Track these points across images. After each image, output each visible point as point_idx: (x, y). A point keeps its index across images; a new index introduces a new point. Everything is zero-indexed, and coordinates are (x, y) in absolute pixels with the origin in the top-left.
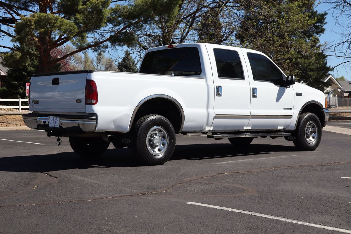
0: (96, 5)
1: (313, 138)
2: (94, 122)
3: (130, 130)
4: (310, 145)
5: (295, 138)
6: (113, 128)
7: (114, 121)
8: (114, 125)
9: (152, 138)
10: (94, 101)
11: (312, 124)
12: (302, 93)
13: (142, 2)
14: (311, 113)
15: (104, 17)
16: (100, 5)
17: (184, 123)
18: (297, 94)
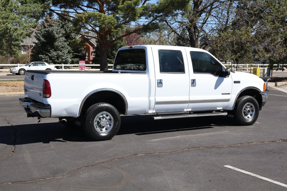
0: (129, 5)
1: (251, 115)
2: (49, 110)
3: (79, 116)
4: (247, 121)
5: (233, 116)
6: (66, 115)
7: (66, 110)
8: (66, 112)
9: (100, 121)
10: (48, 96)
11: (250, 104)
12: (240, 81)
13: (164, 1)
14: (248, 96)
15: (136, 13)
16: (133, 4)
17: (128, 109)
18: (235, 82)
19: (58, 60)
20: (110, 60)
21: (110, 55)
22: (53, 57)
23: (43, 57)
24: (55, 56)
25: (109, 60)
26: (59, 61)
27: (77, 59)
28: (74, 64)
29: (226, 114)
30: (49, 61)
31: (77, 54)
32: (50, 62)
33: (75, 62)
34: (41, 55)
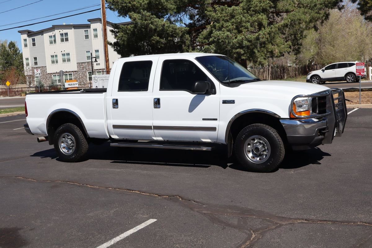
3: (48, 135)
6: (41, 133)
7: (38, 128)
8: (40, 130)
12: (233, 101)
17: (88, 132)
18: (225, 102)
29: (209, 149)
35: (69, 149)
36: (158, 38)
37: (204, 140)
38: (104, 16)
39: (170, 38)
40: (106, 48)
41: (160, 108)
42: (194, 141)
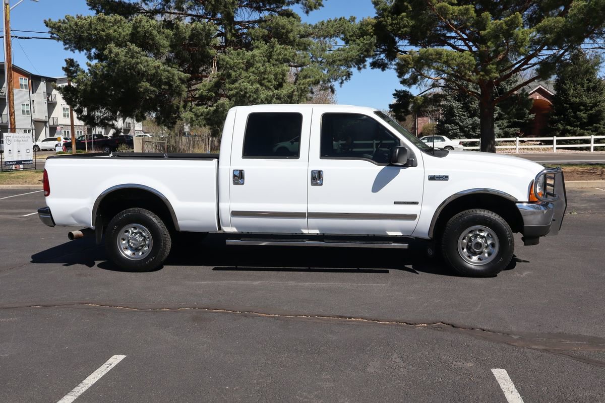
7: (73, 216)
11: (484, 230)
17: (179, 222)
18: (432, 178)
19: (474, 132)
20: (572, 128)
21: (572, 120)
22: (467, 127)
23: (450, 128)
24: (468, 125)
25: (571, 130)
26: (476, 133)
27: (516, 129)
28: (510, 137)
29: (405, 246)
30: (460, 134)
31: (516, 121)
32: (461, 136)
33: (512, 134)
34: (447, 125)
35: (136, 250)
36: (148, 85)
37: (390, 233)
38: (9, 47)
39: (165, 86)
40: (11, 95)
41: (322, 184)
42: (368, 235)
